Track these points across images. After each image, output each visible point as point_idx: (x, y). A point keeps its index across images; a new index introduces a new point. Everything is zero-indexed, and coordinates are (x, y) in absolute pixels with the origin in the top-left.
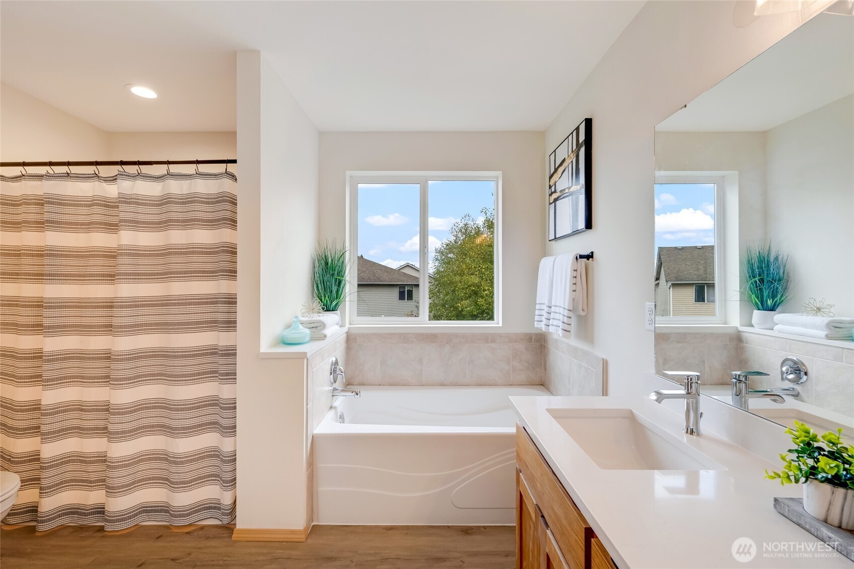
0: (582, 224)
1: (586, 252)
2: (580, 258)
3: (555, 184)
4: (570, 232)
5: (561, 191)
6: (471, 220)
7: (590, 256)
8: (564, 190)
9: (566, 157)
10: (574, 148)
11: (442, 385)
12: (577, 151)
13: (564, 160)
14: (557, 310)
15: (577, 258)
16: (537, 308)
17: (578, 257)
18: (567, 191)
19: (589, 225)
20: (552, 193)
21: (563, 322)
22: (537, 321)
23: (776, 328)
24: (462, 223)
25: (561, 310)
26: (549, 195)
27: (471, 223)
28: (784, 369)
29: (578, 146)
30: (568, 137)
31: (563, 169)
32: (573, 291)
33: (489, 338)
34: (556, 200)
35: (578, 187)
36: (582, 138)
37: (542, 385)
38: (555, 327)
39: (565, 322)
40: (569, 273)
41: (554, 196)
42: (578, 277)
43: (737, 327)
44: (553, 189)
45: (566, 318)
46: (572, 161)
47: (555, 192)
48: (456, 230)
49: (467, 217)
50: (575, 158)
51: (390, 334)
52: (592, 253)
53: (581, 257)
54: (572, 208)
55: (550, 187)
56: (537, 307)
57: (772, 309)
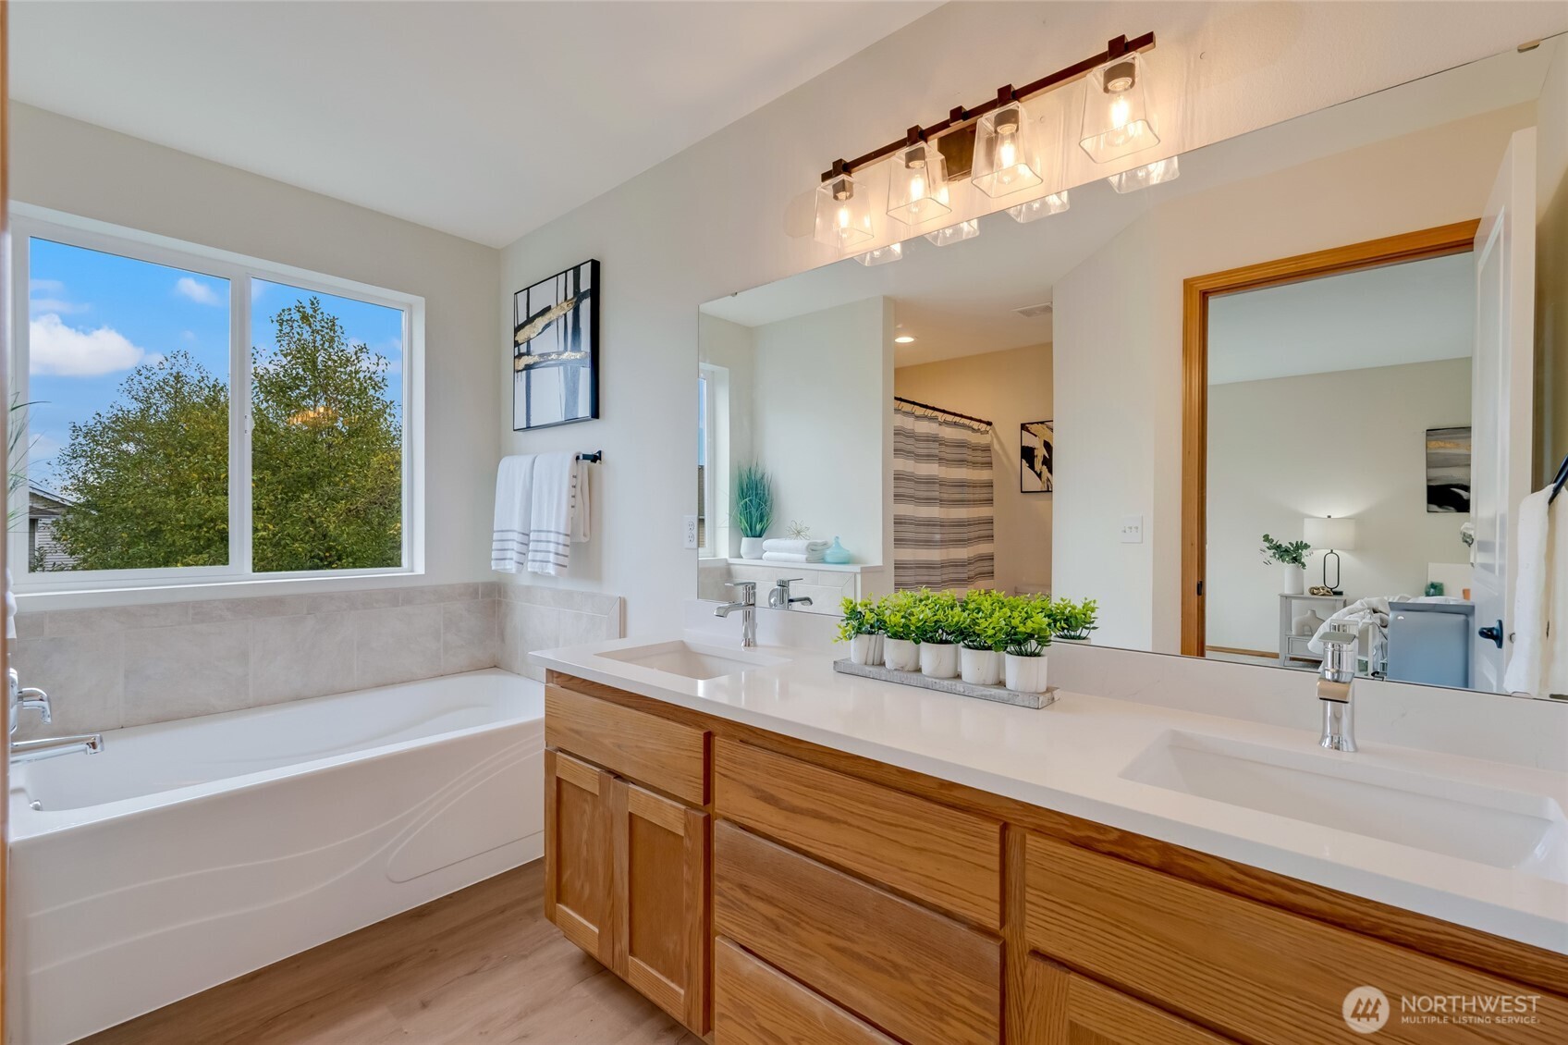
0: (584, 409)
1: (593, 451)
2: (584, 458)
3: (528, 342)
4: (561, 419)
5: (541, 355)
6: (194, 367)
7: (595, 458)
8: (549, 354)
9: (554, 305)
10: (570, 295)
11: (298, 698)
12: (576, 302)
13: (548, 309)
14: (543, 536)
15: (578, 458)
16: (494, 538)
17: (581, 457)
18: (553, 356)
19: (595, 413)
20: (520, 355)
21: (557, 554)
22: (497, 559)
23: (765, 555)
24: (165, 372)
25: (552, 537)
26: (515, 357)
27: (192, 375)
28: (772, 601)
29: (579, 296)
30: (557, 275)
31: (547, 322)
32: (573, 507)
33: (403, 597)
34: (528, 368)
35: (578, 356)
36: (585, 285)
37: (495, 666)
38: (538, 563)
39: (561, 552)
40: (566, 481)
41: (525, 360)
42: (578, 487)
43: (726, 560)
44: (523, 349)
45: (561, 547)
46: (565, 315)
47: (528, 353)
48: (145, 384)
49: (179, 357)
50: (572, 311)
51: (151, 606)
52: (600, 452)
53: (586, 457)
54: (566, 383)
55: (517, 344)
56: (496, 536)
57: (760, 536)
